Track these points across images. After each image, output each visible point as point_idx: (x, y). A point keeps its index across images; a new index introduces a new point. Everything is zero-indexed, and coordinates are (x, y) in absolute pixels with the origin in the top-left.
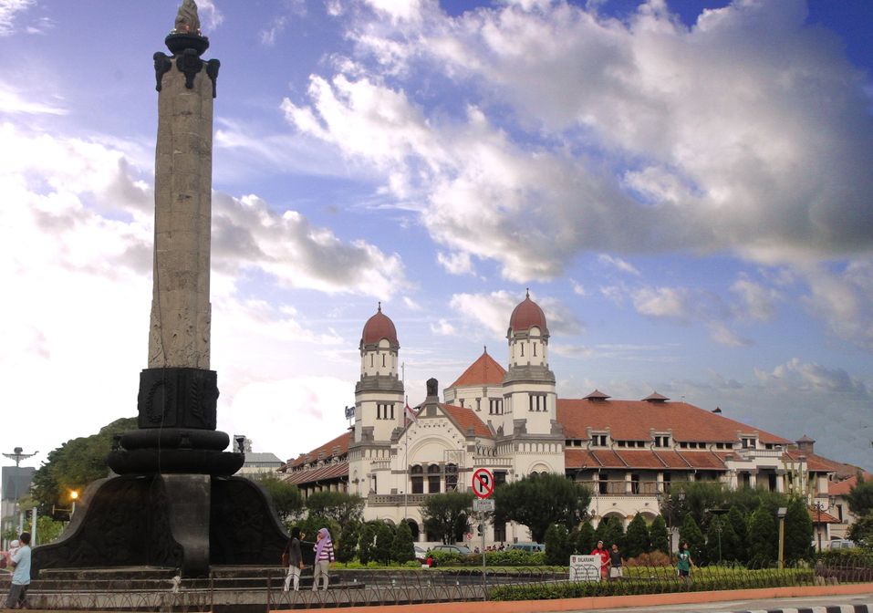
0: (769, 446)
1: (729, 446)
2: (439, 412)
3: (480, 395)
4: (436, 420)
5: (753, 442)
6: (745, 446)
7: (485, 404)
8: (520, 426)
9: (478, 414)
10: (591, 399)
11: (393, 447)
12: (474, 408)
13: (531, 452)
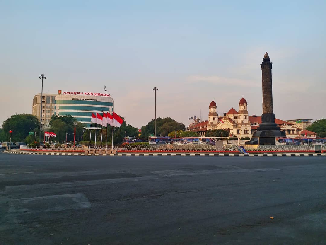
0: (288, 125)
1: (281, 125)
2: (226, 119)
3: (232, 116)
4: (226, 120)
5: (285, 124)
6: (284, 125)
7: (233, 117)
8: (242, 122)
9: (232, 119)
10: (253, 116)
11: (217, 125)
12: (231, 118)
13: (243, 126)
